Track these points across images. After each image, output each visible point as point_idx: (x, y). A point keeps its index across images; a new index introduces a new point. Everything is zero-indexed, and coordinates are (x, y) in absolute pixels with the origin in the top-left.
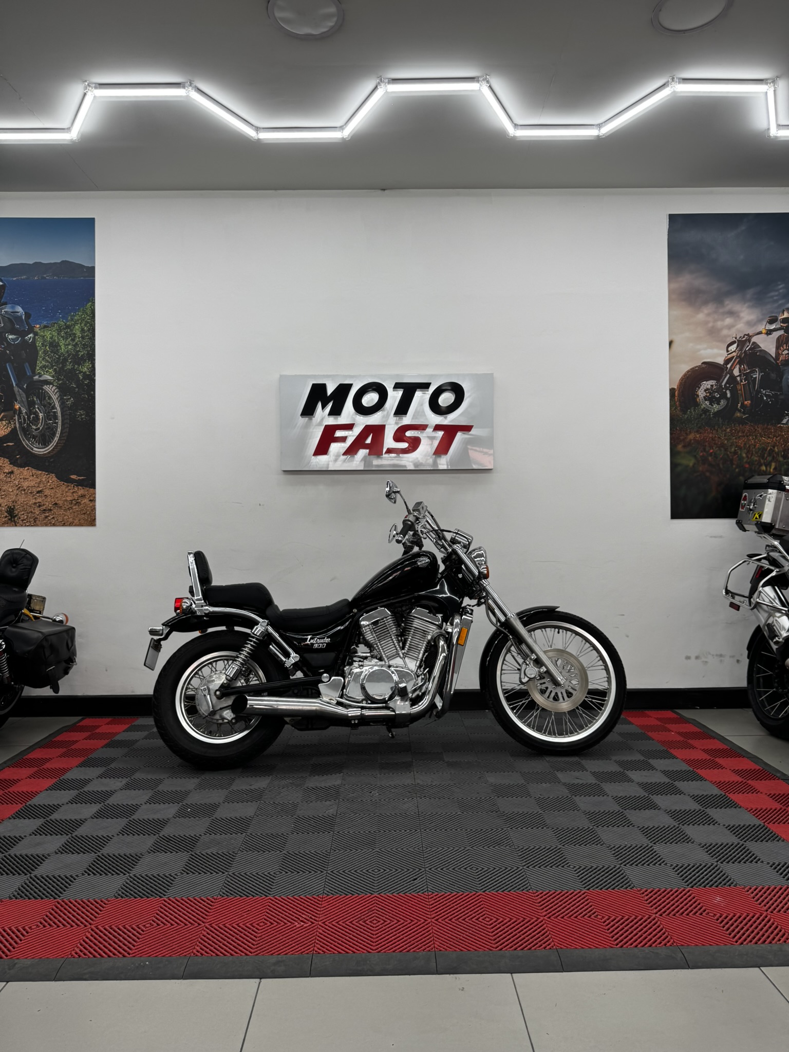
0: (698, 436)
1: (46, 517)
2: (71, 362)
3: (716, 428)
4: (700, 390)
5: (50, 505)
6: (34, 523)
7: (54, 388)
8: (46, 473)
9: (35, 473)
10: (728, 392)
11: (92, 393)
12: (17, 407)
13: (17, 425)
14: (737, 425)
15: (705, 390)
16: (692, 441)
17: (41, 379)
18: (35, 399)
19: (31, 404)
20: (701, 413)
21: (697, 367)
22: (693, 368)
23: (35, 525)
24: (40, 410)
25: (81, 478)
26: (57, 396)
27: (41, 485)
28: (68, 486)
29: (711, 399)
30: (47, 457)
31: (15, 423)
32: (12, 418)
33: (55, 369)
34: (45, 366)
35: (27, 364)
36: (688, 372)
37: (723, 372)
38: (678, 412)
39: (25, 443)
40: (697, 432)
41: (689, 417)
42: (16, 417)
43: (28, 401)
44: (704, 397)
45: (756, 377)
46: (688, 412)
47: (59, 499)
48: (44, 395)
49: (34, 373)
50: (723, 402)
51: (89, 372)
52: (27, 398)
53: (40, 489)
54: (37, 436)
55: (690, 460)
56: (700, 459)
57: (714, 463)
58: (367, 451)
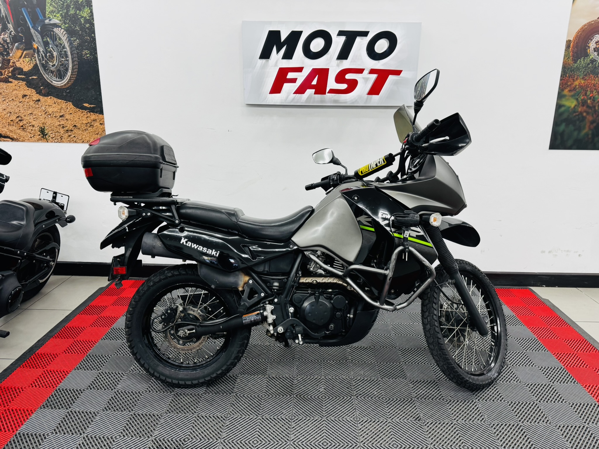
0: (582, 82)
1: (69, 136)
2: (73, 8)
4: (592, 42)
5: (71, 127)
6: (61, 140)
7: (63, 30)
8: (65, 102)
9: (57, 102)
11: (93, 35)
12: (35, 46)
13: (38, 62)
15: (596, 43)
16: (577, 87)
17: (52, 22)
18: (49, 40)
19: (46, 44)
20: (589, 62)
21: (593, 21)
22: (590, 22)
23: (63, 142)
24: (53, 50)
25: (91, 106)
26: (66, 38)
27: (62, 111)
28: (83, 112)
30: (64, 89)
31: (36, 60)
32: (33, 56)
33: (62, 14)
34: (52, 12)
35: (38, 9)
36: (585, 25)
38: (570, 61)
39: (46, 76)
40: (583, 78)
41: (578, 66)
42: (36, 55)
43: (44, 42)
44: (594, 49)
46: (578, 62)
47: (77, 122)
48: (56, 37)
49: (45, 16)
51: (89, 17)
52: (43, 39)
53: (62, 114)
54: (54, 71)
55: (572, 102)
56: (580, 102)
57: (591, 105)
58: (313, 91)
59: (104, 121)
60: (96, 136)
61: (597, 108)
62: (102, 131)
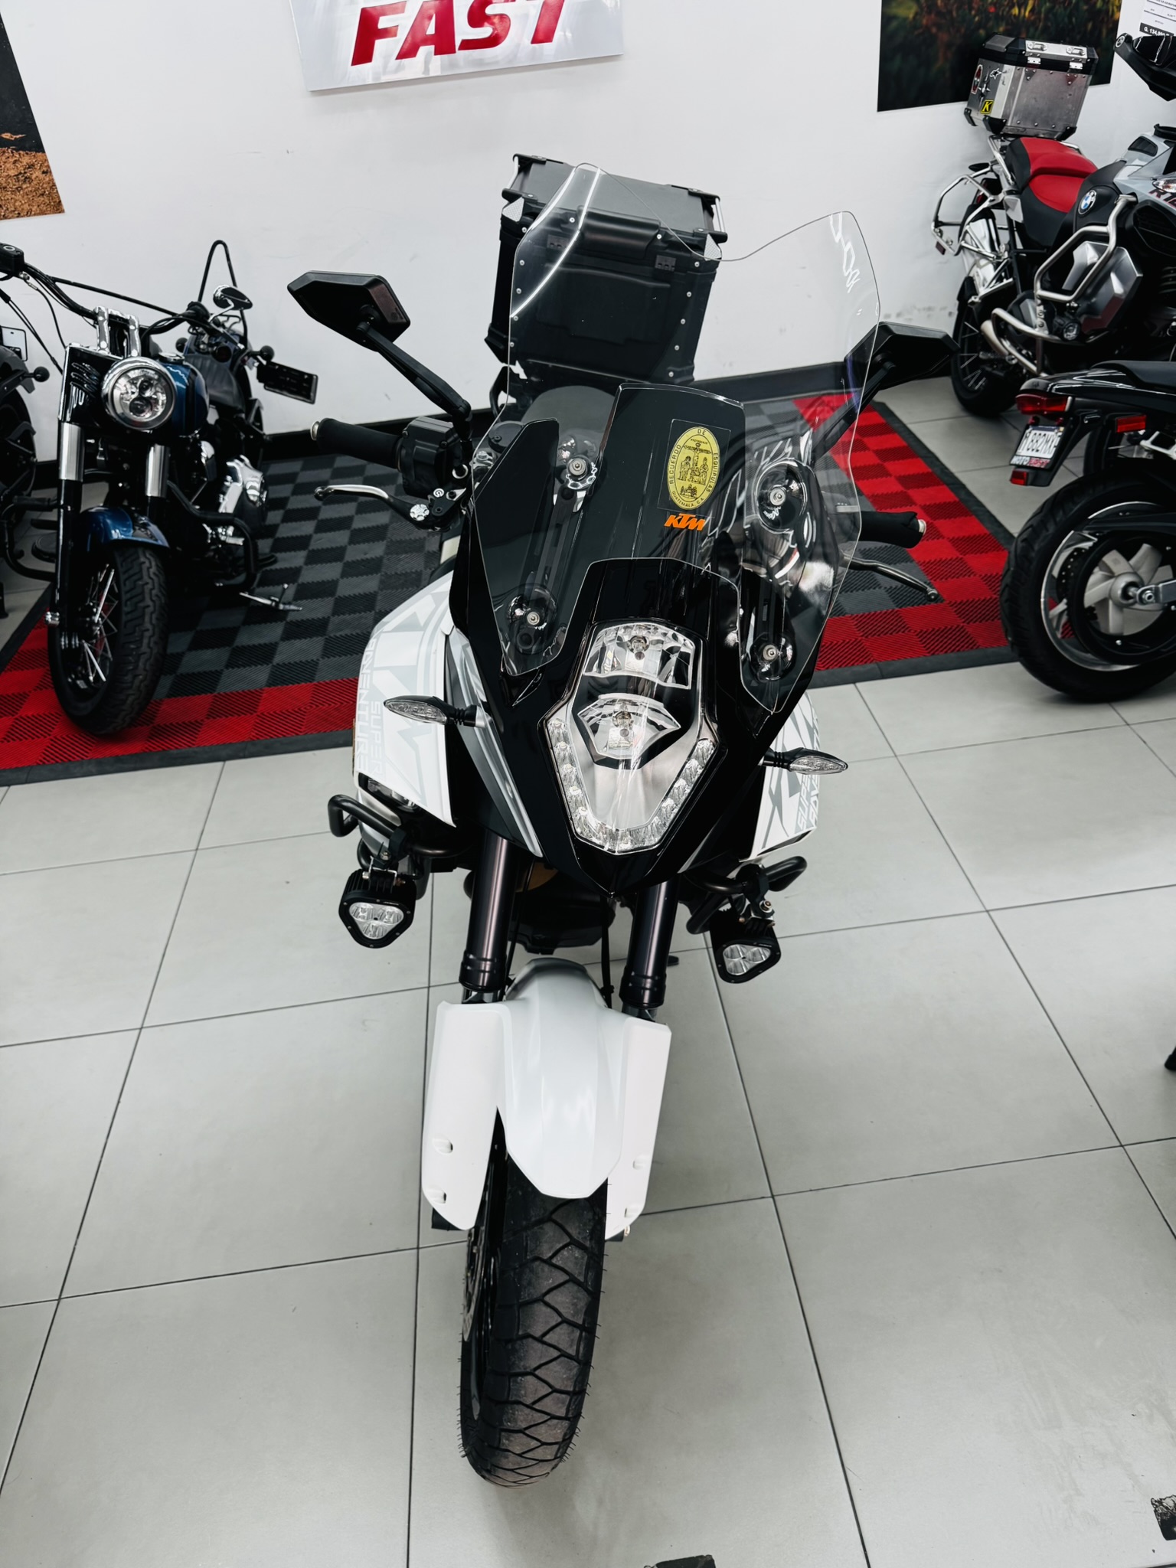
25: (18, 137)
55: (910, 8)
56: (924, 5)
57: (944, 10)
58: (432, 48)
59: (48, 166)
60: (42, 199)
61: (954, 14)
62: (51, 188)
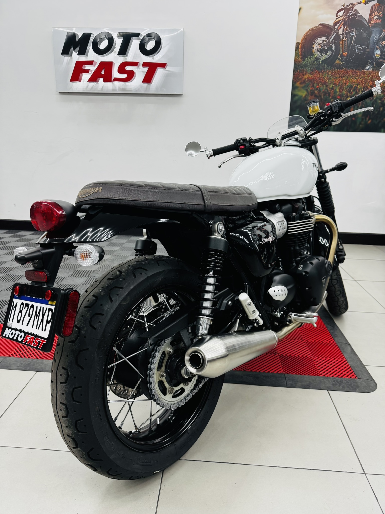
0: (310, 76)
3: (322, 71)
4: (315, 44)
10: (333, 46)
14: (336, 69)
15: (319, 44)
16: (306, 80)
20: (314, 60)
21: (315, 27)
22: (313, 28)
29: (322, 51)
36: (309, 31)
37: (332, 31)
38: (299, 60)
40: (310, 73)
41: (306, 62)
44: (317, 49)
45: (354, 35)
46: (306, 60)
50: (329, 53)
55: (303, 93)
56: (309, 92)
57: (318, 95)
61: (322, 97)
